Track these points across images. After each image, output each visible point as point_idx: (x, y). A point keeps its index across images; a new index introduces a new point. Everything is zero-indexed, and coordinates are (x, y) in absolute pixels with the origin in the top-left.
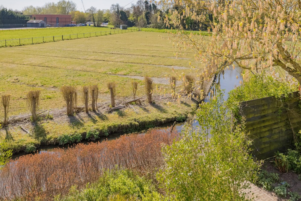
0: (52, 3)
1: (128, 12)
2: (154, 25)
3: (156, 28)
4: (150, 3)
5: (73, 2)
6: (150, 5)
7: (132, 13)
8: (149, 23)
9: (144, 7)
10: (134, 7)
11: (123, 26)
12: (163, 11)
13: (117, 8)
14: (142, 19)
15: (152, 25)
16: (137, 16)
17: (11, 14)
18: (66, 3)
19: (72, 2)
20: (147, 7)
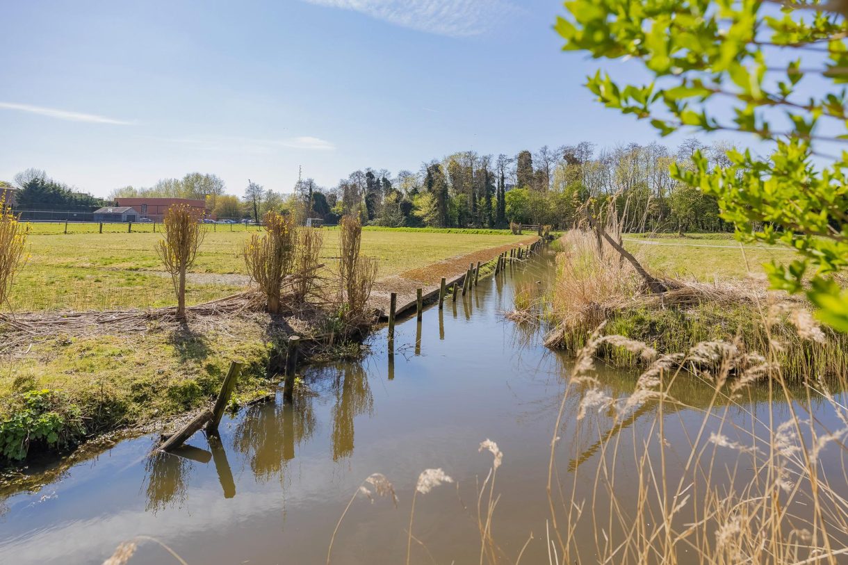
0: (173, 180)
1: (334, 197)
2: (383, 219)
3: (387, 225)
4: (378, 175)
5: (217, 177)
6: (378, 181)
7: (340, 199)
8: (371, 218)
9: (366, 186)
10: (344, 186)
11: (313, 222)
12: (403, 192)
13: (308, 188)
14: (360, 209)
15: (377, 220)
16: (350, 205)
17: (54, 192)
18: (201, 179)
19: (214, 176)
20: (370, 184)
